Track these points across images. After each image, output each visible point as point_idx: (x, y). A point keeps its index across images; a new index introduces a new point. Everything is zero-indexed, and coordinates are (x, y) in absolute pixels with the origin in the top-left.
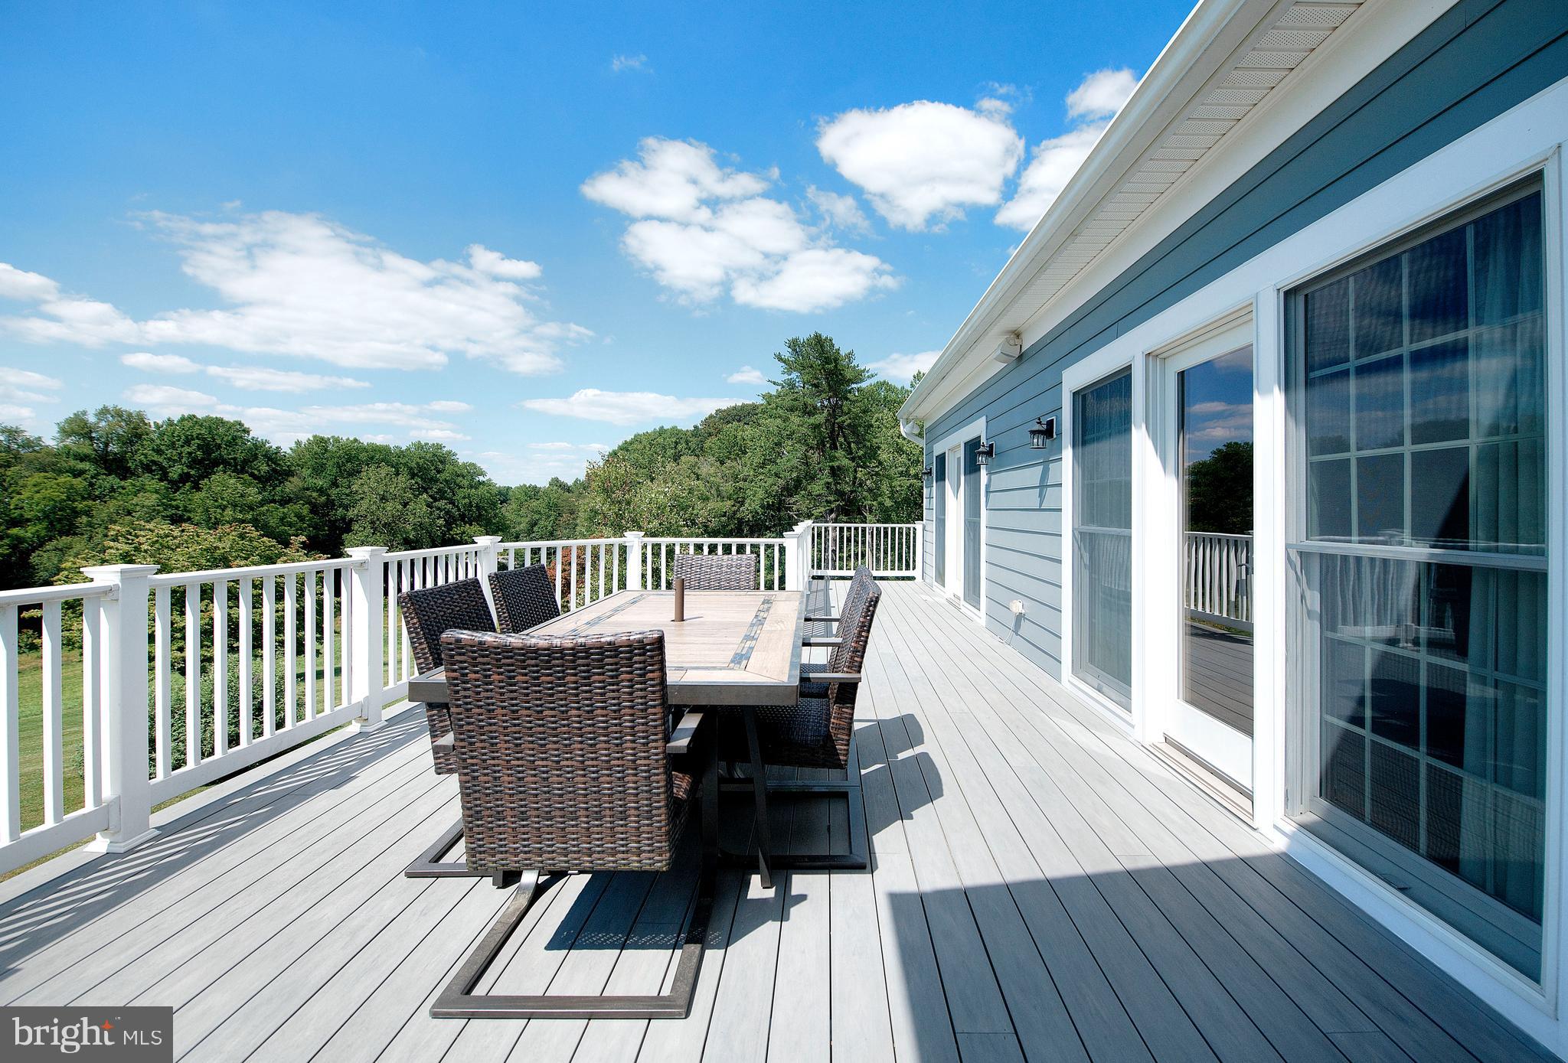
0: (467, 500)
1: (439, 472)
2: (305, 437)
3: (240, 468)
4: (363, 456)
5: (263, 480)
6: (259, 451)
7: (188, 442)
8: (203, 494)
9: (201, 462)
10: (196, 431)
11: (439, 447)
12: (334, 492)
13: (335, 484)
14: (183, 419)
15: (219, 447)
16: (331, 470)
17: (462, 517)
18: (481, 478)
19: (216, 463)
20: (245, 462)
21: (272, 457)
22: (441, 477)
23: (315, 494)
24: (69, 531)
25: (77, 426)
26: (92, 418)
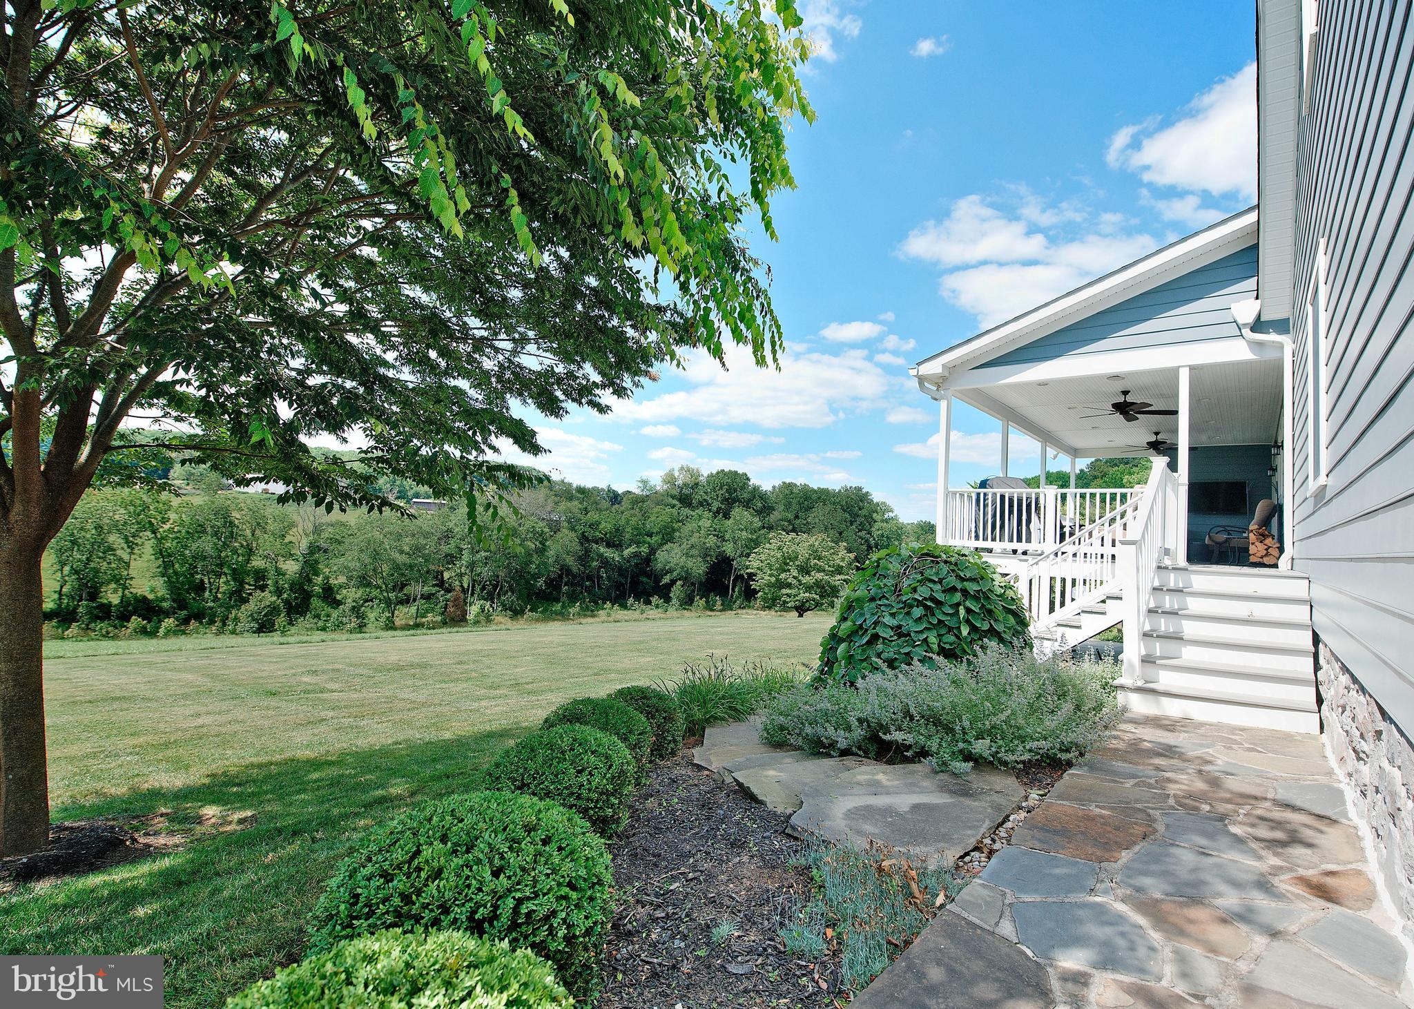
0: (880, 532)
1: (860, 509)
2: (778, 483)
3: (747, 504)
4: (814, 497)
5: (759, 512)
6: (756, 493)
7: (721, 488)
8: (731, 521)
9: (727, 500)
10: (726, 480)
11: (860, 489)
12: (797, 522)
13: (797, 517)
14: (718, 473)
15: (735, 490)
16: (795, 507)
17: (876, 545)
18: (891, 514)
19: (734, 501)
20: (750, 500)
21: (763, 497)
22: (863, 512)
23: (786, 524)
24: (671, 540)
25: (670, 479)
26: (676, 474)
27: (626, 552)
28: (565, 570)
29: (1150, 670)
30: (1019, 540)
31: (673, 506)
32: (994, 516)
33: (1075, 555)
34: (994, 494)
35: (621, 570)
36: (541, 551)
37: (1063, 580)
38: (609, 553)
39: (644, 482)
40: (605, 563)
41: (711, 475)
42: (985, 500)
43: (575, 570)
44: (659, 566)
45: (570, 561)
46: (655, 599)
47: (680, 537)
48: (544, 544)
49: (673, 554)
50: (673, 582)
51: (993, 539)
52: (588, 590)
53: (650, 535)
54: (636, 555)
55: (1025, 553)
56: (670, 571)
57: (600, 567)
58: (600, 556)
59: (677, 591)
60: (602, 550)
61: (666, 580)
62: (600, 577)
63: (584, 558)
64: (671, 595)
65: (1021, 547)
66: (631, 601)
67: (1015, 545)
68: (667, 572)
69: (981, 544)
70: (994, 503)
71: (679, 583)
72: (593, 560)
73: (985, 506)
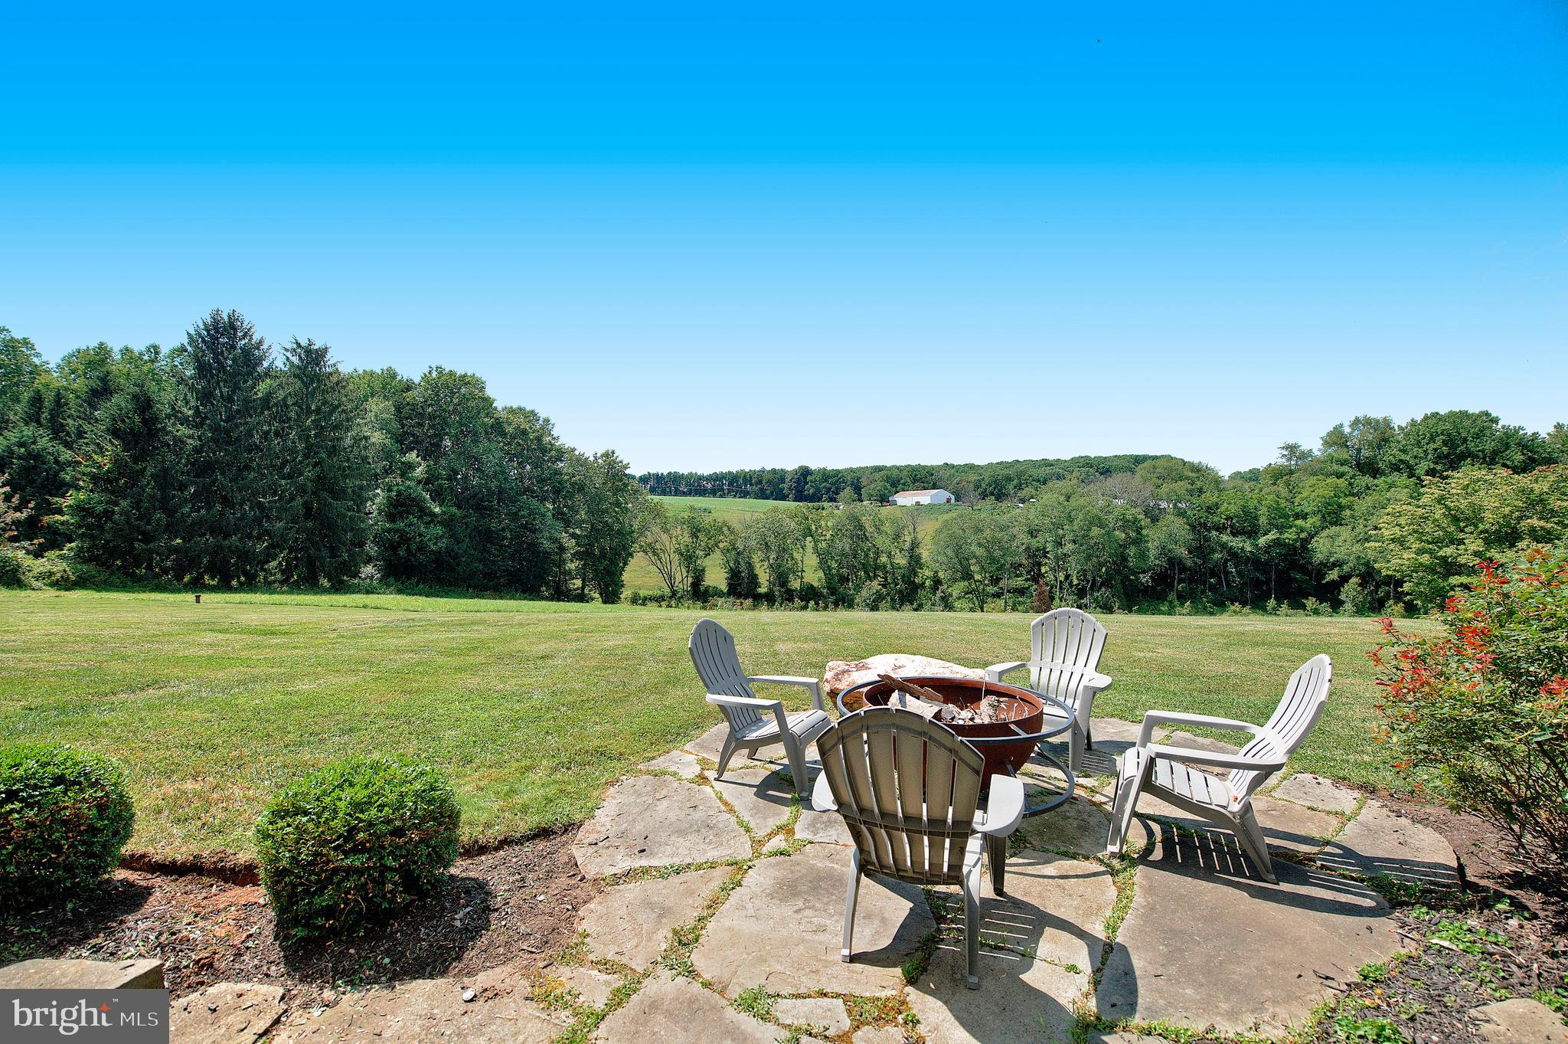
3: (1490, 460)
6: (1511, 441)
7: (1432, 439)
9: (1446, 457)
10: (1441, 428)
14: (1426, 418)
15: (1465, 441)
19: (1463, 457)
20: (1495, 453)
21: (1527, 445)
24: (1337, 522)
25: (1336, 438)
26: (1347, 430)
27: (1262, 541)
28: (1174, 563)
31: (1340, 476)
35: (1254, 561)
36: (1139, 541)
38: (1237, 543)
39: (1292, 448)
40: (1233, 554)
41: (1413, 423)
43: (1189, 563)
44: (1319, 557)
45: (1182, 552)
46: (1311, 602)
47: (1353, 517)
48: (1139, 533)
49: (1339, 541)
50: (1344, 579)
52: (1212, 588)
53: (1305, 517)
54: (1277, 543)
56: (1338, 564)
57: (1226, 561)
58: (1224, 546)
59: (1351, 590)
60: (1225, 538)
61: (1333, 575)
62: (1227, 573)
63: (1201, 550)
64: (1343, 597)
66: (1272, 603)
68: (1334, 565)
71: (1354, 580)
72: (1214, 551)
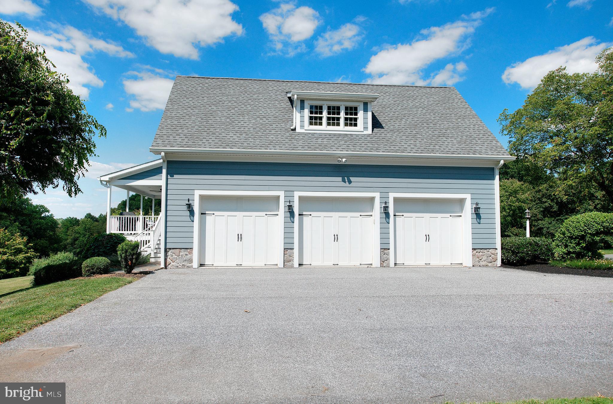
29: (156, 254)
30: (132, 230)
32: (125, 224)
33: (147, 234)
34: (125, 217)
37: (146, 241)
42: (122, 219)
51: (125, 231)
55: (134, 234)
65: (133, 232)
67: (131, 232)
69: (121, 232)
70: (125, 220)
73: (122, 220)
